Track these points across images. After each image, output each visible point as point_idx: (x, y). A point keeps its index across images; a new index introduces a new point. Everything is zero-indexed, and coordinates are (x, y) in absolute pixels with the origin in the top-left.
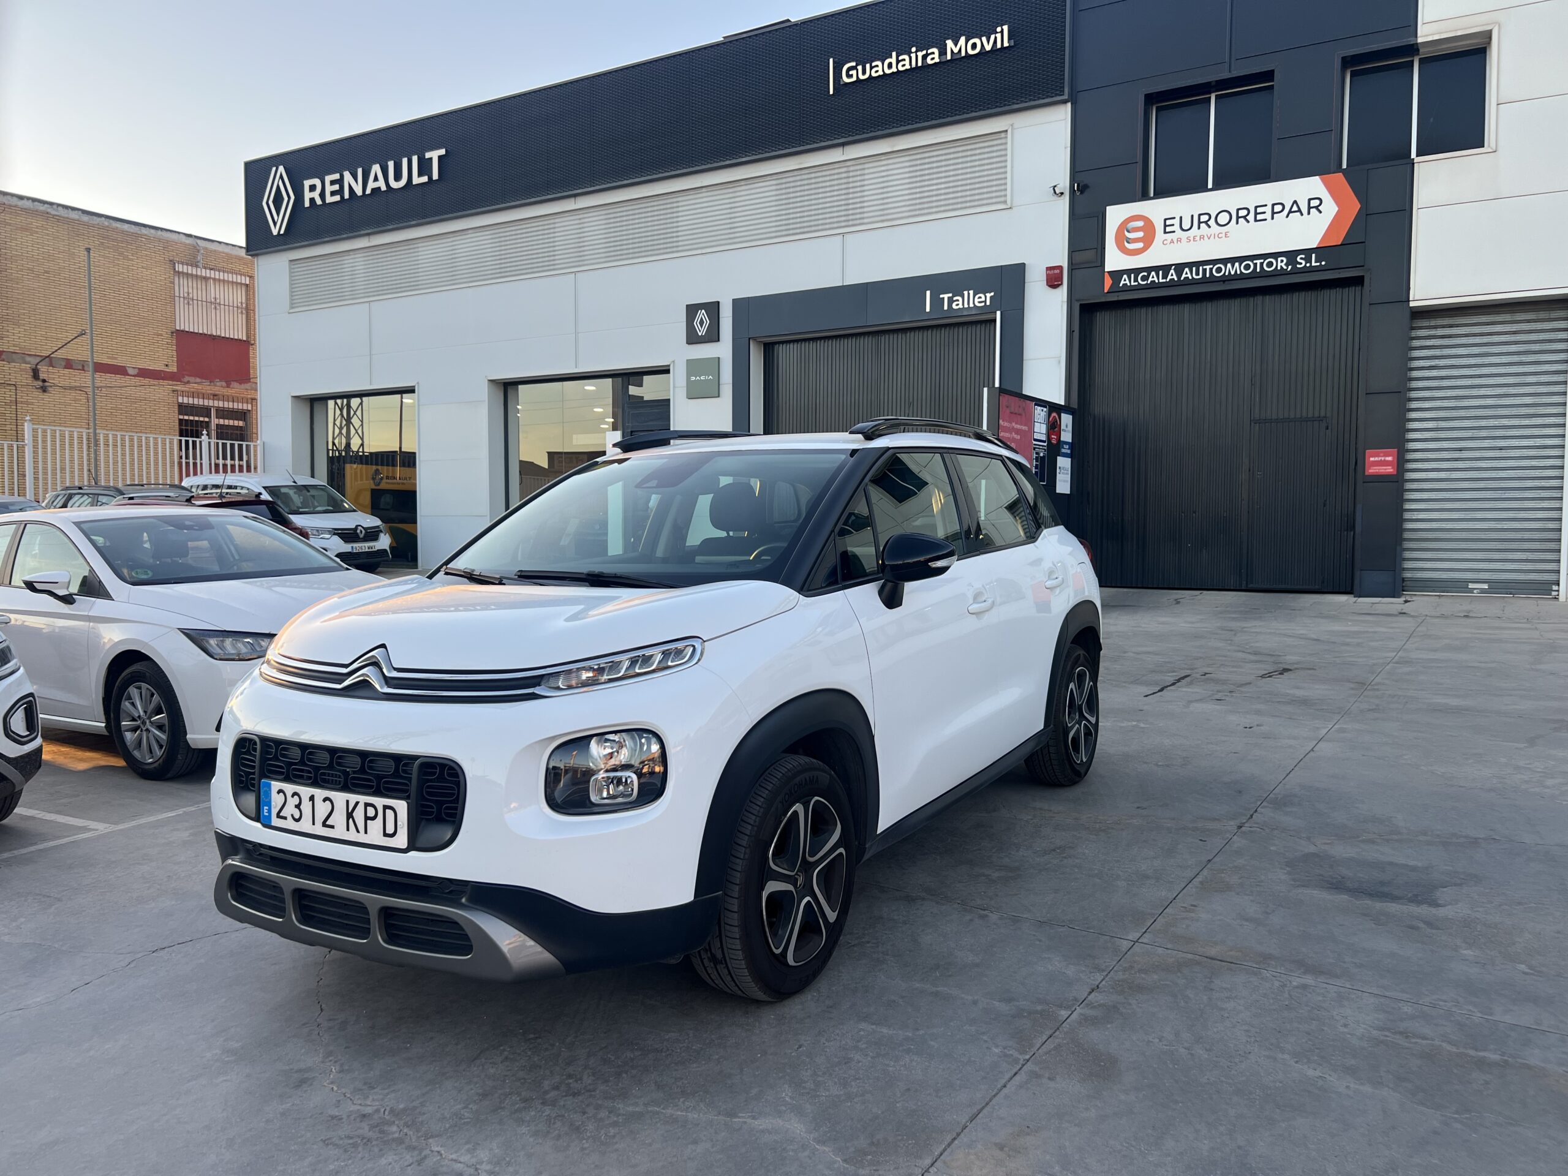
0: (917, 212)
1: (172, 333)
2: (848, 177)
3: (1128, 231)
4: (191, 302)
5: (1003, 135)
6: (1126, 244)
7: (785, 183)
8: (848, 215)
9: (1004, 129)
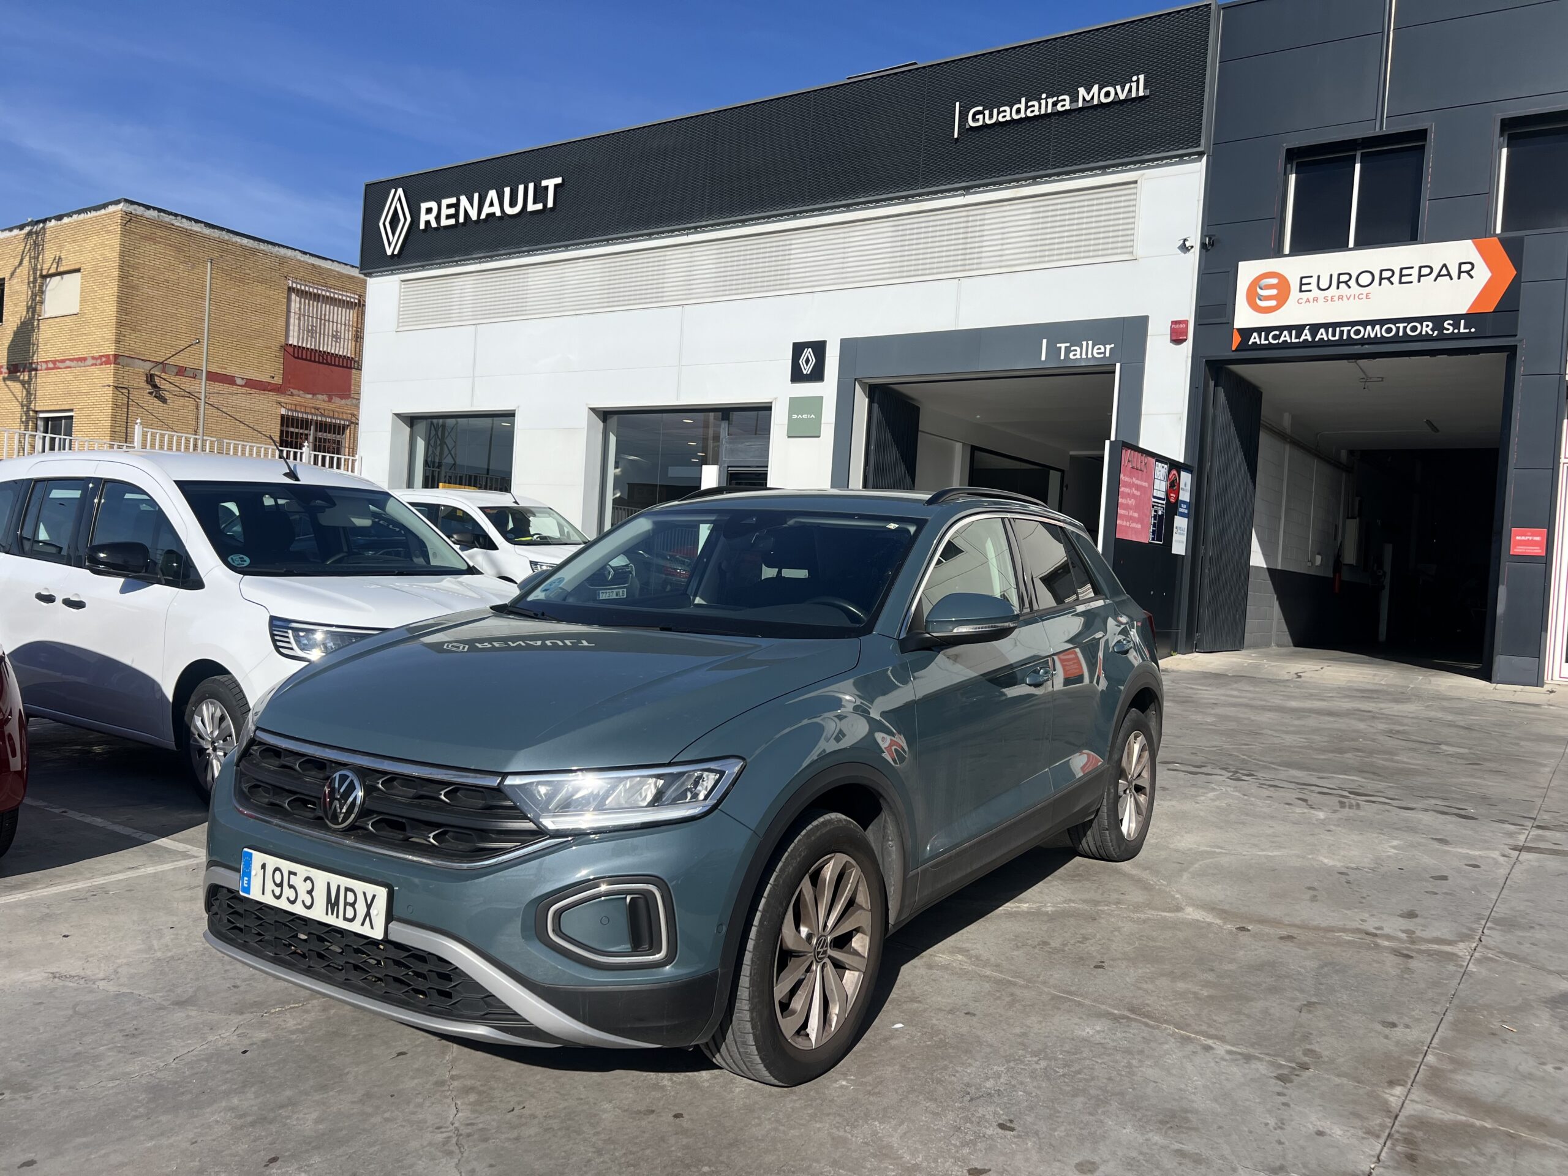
1: (282, 346)
2: (968, 222)
3: (1261, 289)
4: (301, 318)
5: (1132, 186)
6: (1259, 302)
7: (902, 225)
8: (965, 260)
9: (1135, 179)
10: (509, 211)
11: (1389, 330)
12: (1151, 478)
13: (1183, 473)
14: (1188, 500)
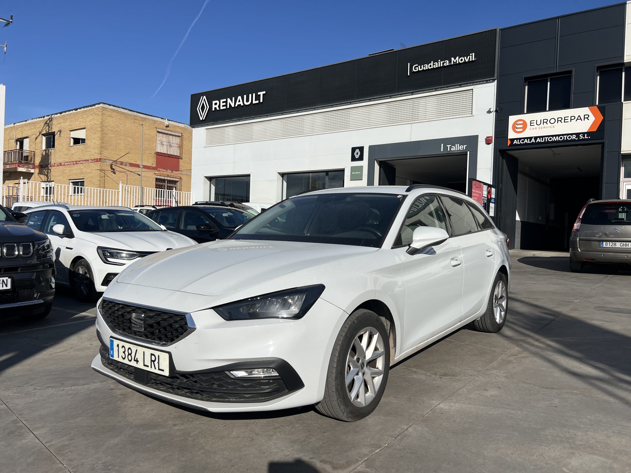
0: (439, 117)
1: (155, 153)
2: (413, 104)
3: (517, 125)
5: (471, 91)
6: (516, 130)
7: (390, 106)
8: (413, 117)
9: (472, 88)
10: (246, 103)
11: (561, 138)
12: (482, 190)
13: (492, 188)
14: (494, 198)
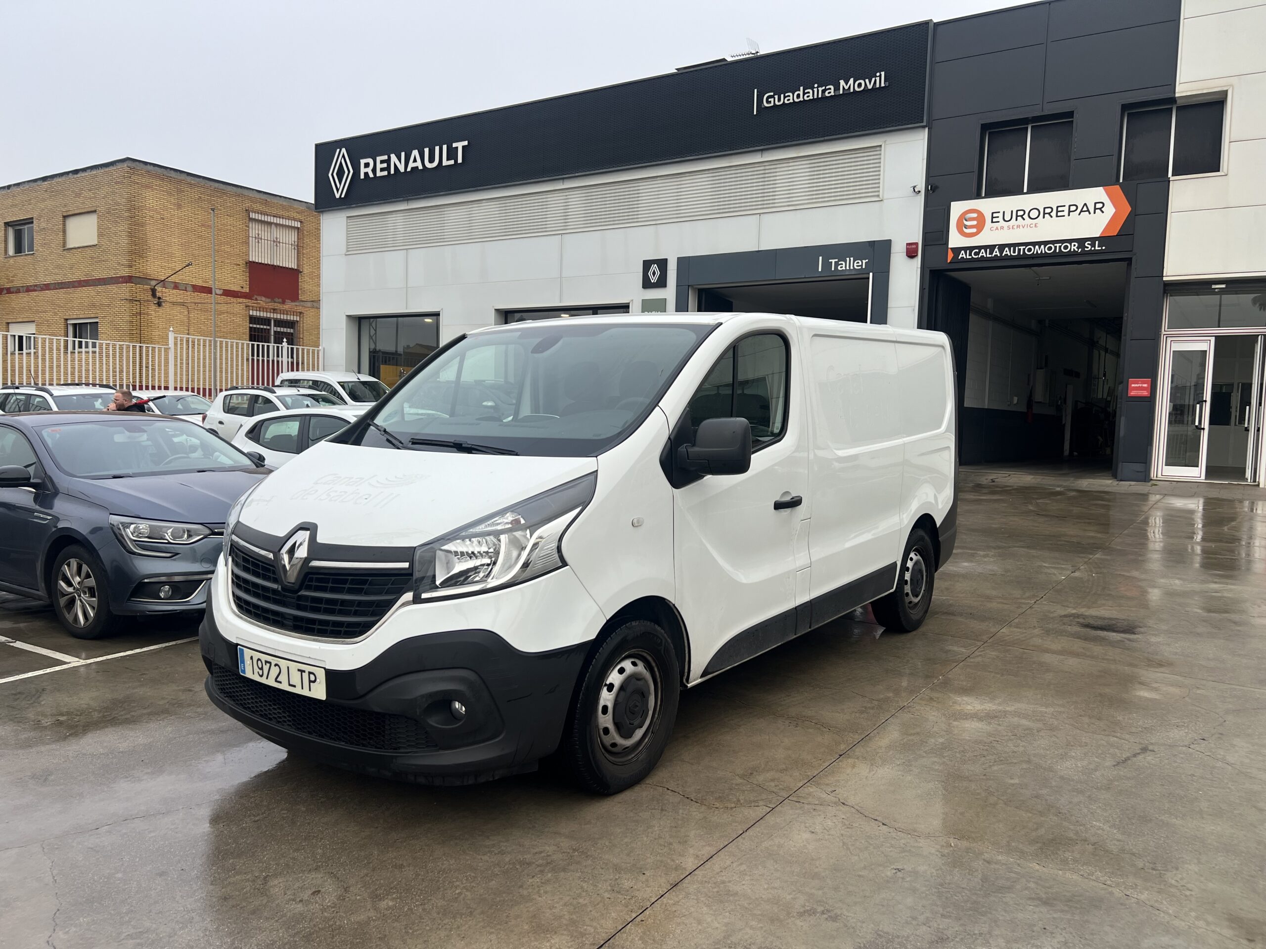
0: (814, 201)
1: (246, 263)
2: (765, 174)
3: (966, 220)
4: (260, 241)
5: (878, 149)
6: (964, 229)
7: (719, 176)
8: (764, 200)
9: (878, 144)
10: (429, 165)
11: (1050, 249)
